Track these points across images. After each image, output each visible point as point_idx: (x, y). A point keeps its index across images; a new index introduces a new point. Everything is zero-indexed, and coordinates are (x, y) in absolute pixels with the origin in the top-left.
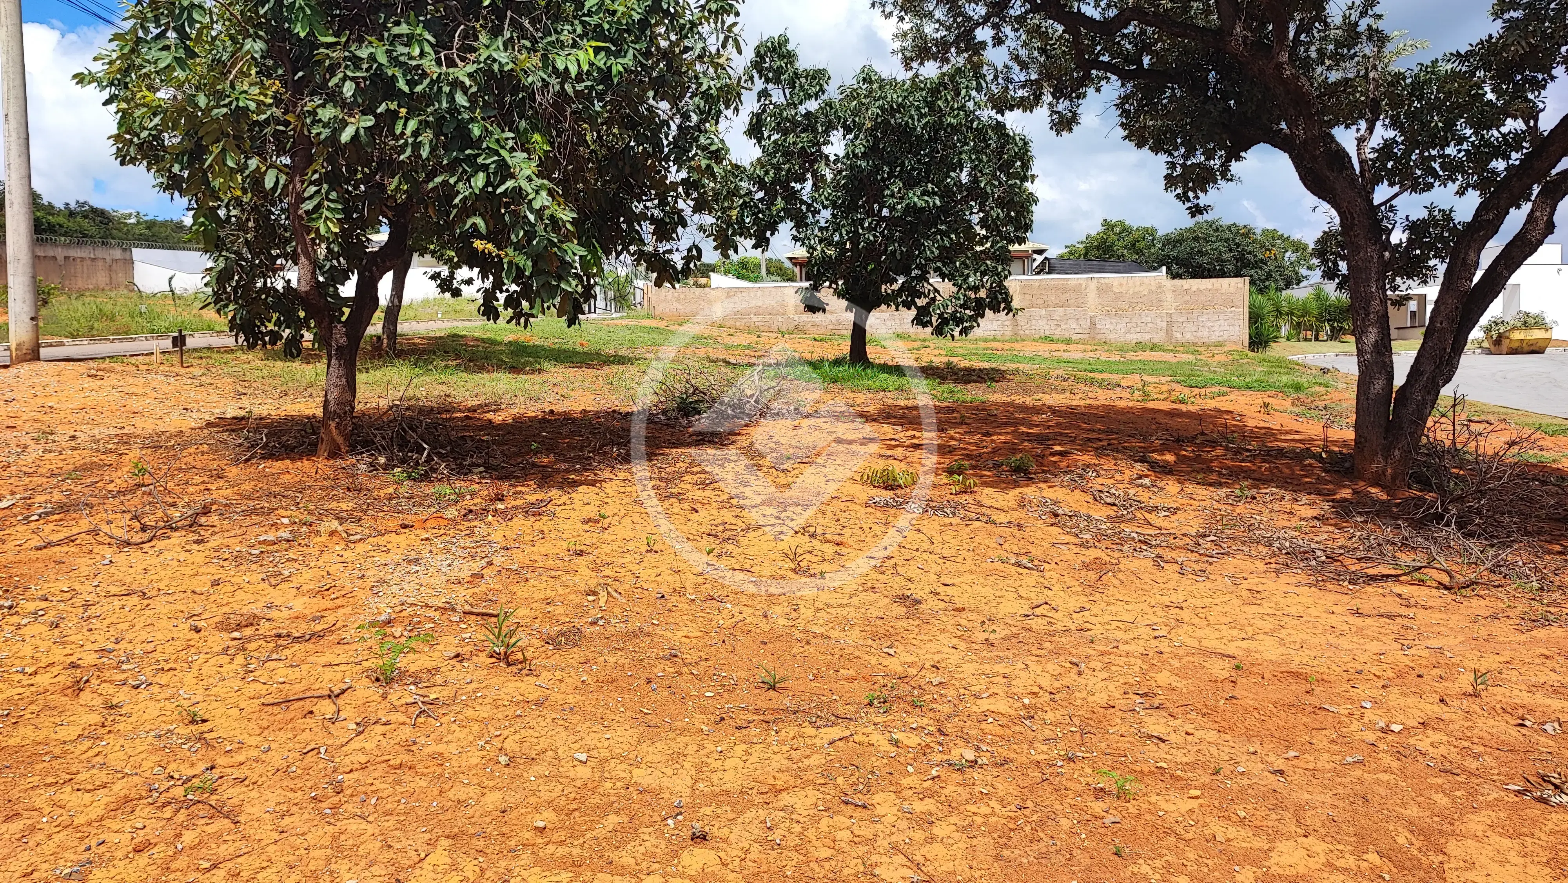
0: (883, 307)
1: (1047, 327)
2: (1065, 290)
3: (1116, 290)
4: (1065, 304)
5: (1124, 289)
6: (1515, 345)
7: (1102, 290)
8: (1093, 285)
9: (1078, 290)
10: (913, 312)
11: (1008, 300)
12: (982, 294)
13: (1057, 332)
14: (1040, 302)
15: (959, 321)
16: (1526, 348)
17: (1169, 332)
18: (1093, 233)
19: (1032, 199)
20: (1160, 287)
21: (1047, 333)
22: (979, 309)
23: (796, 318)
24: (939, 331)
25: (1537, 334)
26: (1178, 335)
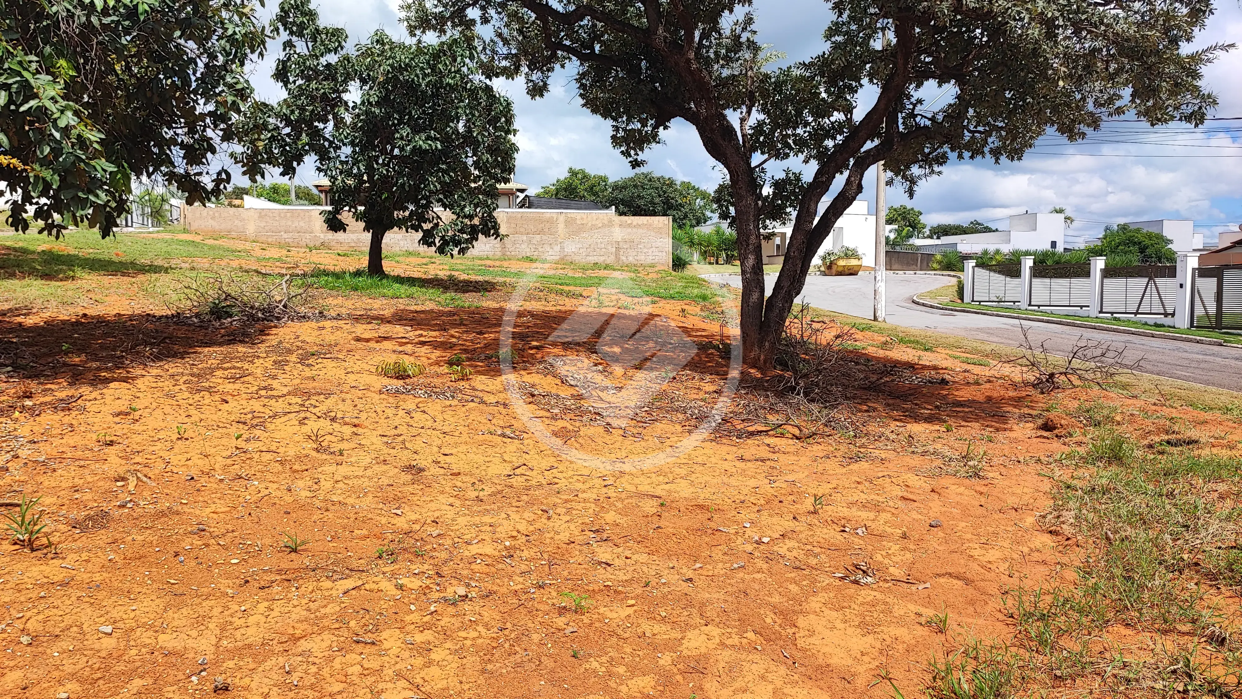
0: (396, 229)
1: (528, 250)
2: (541, 221)
3: (578, 222)
4: (541, 232)
5: (584, 222)
6: (840, 269)
7: (569, 222)
8: (562, 218)
9: (550, 221)
10: (420, 234)
11: (496, 227)
12: (476, 221)
13: (536, 253)
14: (522, 230)
15: (457, 243)
16: (847, 272)
17: (617, 255)
18: (562, 178)
19: (514, 148)
20: (610, 221)
21: (528, 254)
22: (474, 233)
23: (322, 236)
24: (441, 250)
25: (853, 262)
26: (624, 258)
